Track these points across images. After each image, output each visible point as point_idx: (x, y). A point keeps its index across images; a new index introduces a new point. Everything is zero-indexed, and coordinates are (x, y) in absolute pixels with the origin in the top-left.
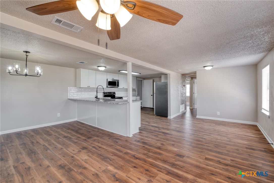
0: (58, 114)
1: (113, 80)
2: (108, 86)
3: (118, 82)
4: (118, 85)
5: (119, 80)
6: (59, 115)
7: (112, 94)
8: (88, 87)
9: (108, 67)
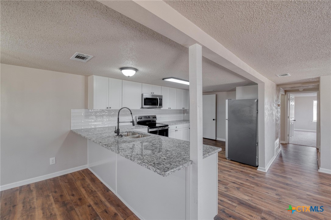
0: (51, 159)
1: (153, 95)
2: (144, 106)
3: (161, 99)
4: (161, 105)
5: (162, 96)
6: (52, 161)
7: (151, 119)
8: (107, 108)
9: (141, 69)
